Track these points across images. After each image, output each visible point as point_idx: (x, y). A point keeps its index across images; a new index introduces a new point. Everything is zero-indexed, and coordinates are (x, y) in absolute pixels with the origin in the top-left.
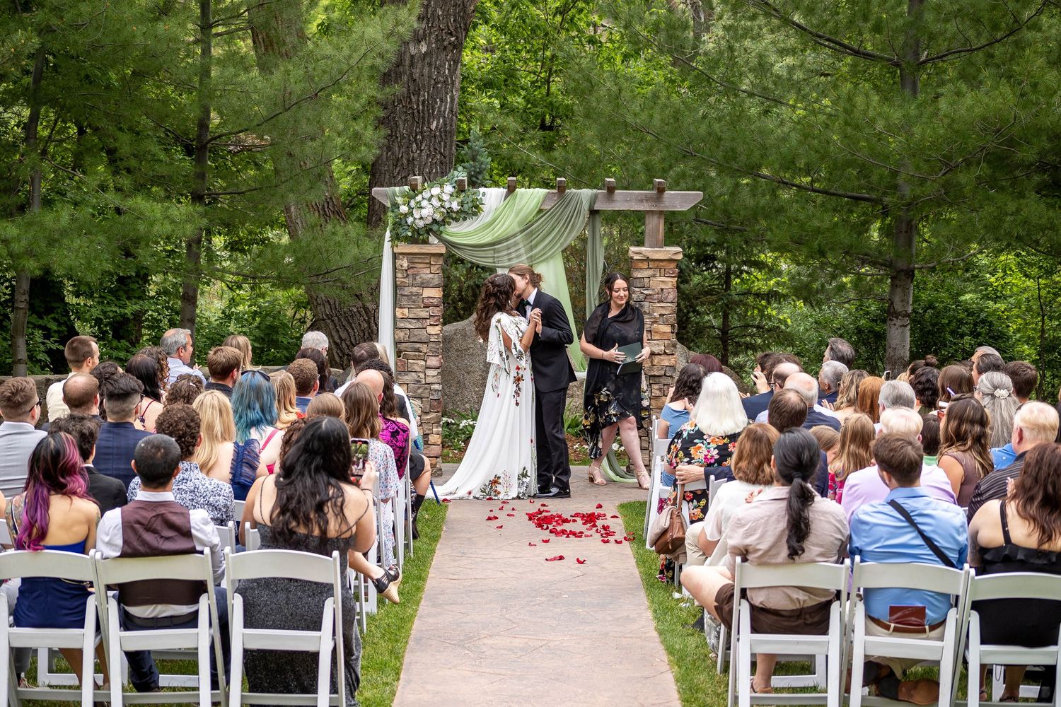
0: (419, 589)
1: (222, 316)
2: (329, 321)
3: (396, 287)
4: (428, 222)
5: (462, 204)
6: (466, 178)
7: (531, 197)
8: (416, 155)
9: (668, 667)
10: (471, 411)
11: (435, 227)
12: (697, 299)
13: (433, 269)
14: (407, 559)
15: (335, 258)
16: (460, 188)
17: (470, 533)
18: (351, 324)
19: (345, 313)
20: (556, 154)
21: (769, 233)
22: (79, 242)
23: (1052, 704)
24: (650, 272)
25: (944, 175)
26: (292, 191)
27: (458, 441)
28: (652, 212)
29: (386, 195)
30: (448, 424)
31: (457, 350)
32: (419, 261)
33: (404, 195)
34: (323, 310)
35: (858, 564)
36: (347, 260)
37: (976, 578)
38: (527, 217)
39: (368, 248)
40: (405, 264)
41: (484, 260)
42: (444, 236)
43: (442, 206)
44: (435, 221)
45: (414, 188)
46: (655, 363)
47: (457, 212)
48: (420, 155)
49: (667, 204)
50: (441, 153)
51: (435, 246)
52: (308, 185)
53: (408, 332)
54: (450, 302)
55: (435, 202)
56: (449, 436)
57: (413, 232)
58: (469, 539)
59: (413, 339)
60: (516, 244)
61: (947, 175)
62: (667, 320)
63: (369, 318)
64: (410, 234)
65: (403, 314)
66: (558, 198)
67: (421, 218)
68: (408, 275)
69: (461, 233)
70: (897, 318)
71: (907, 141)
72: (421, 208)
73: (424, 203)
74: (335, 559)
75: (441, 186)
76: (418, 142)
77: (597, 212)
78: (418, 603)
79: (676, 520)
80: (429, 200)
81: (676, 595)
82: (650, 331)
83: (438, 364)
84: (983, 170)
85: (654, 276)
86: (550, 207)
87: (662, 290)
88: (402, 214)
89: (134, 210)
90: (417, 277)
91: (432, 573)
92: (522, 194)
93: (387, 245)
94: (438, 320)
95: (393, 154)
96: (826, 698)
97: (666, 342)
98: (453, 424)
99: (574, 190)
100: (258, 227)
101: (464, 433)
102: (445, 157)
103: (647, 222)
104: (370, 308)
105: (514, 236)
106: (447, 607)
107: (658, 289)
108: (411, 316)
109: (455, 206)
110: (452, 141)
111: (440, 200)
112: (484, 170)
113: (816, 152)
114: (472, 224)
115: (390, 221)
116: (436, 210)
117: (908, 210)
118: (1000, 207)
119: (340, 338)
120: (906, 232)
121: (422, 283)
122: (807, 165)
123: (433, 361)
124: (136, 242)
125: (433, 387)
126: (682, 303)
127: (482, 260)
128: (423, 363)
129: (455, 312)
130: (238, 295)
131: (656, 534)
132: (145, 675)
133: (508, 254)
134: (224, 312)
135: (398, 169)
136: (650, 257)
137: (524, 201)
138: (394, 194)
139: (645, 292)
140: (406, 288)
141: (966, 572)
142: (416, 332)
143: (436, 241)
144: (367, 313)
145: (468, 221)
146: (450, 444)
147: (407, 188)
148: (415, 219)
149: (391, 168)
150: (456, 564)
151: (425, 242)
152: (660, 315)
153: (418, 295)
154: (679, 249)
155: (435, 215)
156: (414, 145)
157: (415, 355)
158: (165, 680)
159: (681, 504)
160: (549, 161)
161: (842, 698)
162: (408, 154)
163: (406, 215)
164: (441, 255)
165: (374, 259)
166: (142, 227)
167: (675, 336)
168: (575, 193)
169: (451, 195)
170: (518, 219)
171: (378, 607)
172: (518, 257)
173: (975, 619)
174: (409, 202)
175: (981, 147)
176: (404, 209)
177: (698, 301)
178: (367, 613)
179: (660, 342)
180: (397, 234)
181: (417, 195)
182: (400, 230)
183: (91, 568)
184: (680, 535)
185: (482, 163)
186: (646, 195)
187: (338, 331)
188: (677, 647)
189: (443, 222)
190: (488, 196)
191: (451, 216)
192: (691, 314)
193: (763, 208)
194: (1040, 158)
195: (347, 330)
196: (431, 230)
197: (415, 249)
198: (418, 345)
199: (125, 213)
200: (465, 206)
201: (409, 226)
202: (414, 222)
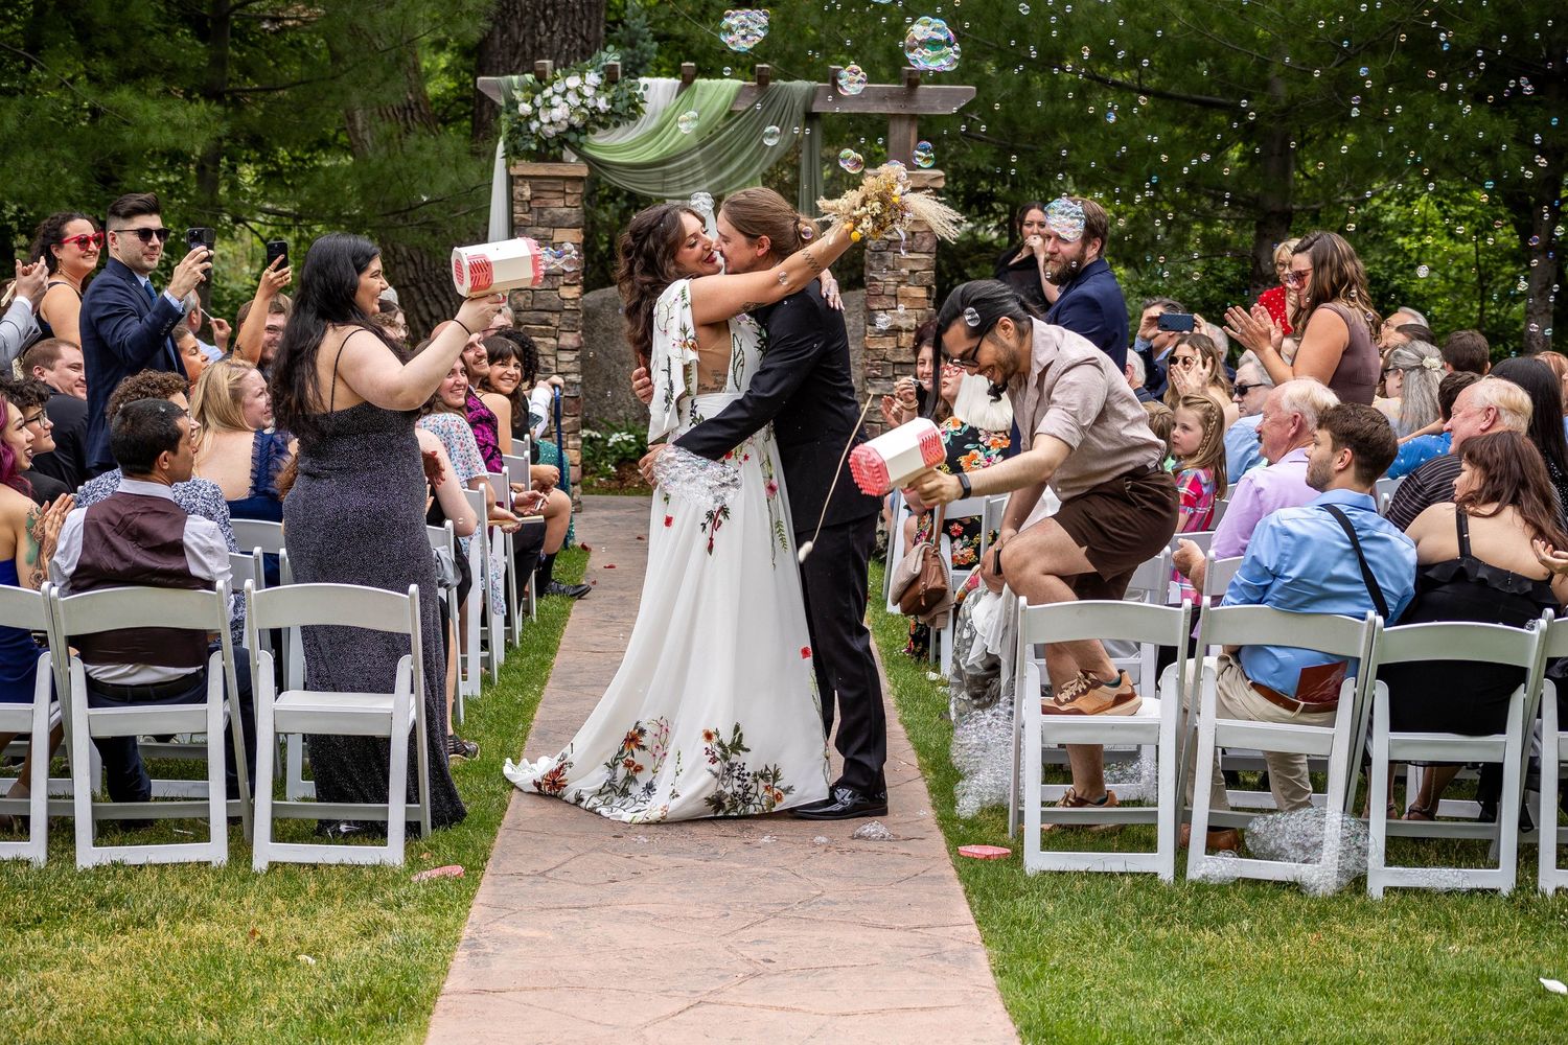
0: (545, 665)
2: (413, 289)
3: (513, 226)
4: (561, 129)
5: (612, 101)
6: (619, 63)
7: (719, 92)
8: (544, 39)
9: (919, 773)
10: (626, 420)
11: (572, 137)
13: (570, 200)
14: (527, 624)
15: (421, 185)
16: (610, 78)
17: (622, 589)
18: (446, 294)
19: (437, 276)
21: (1074, 153)
22: (33, 158)
23: (1496, 824)
25: (1338, 66)
26: (356, 84)
27: (606, 464)
28: (901, 117)
29: (498, 88)
30: (591, 440)
31: (606, 330)
32: (548, 188)
33: (525, 87)
34: (404, 272)
35: (1206, 608)
36: (445, 188)
38: (712, 122)
39: (472, 173)
40: (527, 193)
42: (587, 150)
43: (583, 105)
44: (572, 128)
45: (540, 77)
46: (902, 344)
47: (606, 114)
48: (551, 39)
49: (922, 104)
50: (582, 37)
51: (572, 165)
52: (381, 74)
53: (530, 295)
54: (595, 259)
55: (573, 99)
56: (594, 457)
57: (538, 145)
58: (621, 598)
59: (538, 306)
60: (693, 164)
61: (1342, 67)
62: (921, 279)
64: (534, 147)
66: (759, 93)
67: (551, 123)
68: (531, 209)
69: (612, 146)
70: (1265, 284)
71: (1283, 13)
72: (552, 107)
73: (556, 100)
75: (582, 76)
76: (548, 18)
77: (817, 116)
78: (543, 683)
79: (932, 563)
80: (564, 95)
81: (932, 676)
82: (895, 296)
83: (575, 344)
84: (1397, 60)
86: (745, 108)
88: (522, 117)
89: (117, 110)
90: (545, 213)
91: (565, 641)
92: (704, 89)
93: (500, 164)
94: (576, 277)
95: (510, 37)
96: (1155, 814)
97: (919, 312)
98: (599, 439)
99: (781, 83)
100: (306, 151)
101: (615, 453)
102: (588, 43)
103: (891, 131)
105: (690, 152)
106: (586, 690)
109: (602, 104)
110: (598, 19)
111: (581, 95)
112: (648, 61)
113: (1146, 29)
114: (627, 132)
115: (504, 127)
116: (574, 110)
117: (1283, 120)
118: (1421, 114)
119: (430, 314)
120: (1280, 155)
121: (553, 222)
122: (1133, 53)
123: (569, 340)
124: (121, 160)
126: (944, 263)
127: (646, 187)
128: (553, 341)
129: (601, 275)
131: (902, 584)
132: (129, 778)
133: (681, 179)
135: (518, 60)
137: (706, 99)
138: (511, 86)
139: (888, 237)
140: (528, 229)
142: (543, 296)
143: (574, 159)
145: (622, 128)
146: (594, 468)
147: (529, 77)
148: (542, 124)
149: (507, 59)
150: (600, 631)
151: (558, 159)
152: (911, 272)
153: (546, 238)
154: (940, 173)
155: (573, 118)
156: (542, 24)
157: (541, 330)
159: (938, 539)
161: (1181, 813)
162: (533, 37)
163: (528, 118)
164: (580, 179)
165: (480, 189)
166: (129, 136)
167: (932, 304)
168: (783, 87)
169: (597, 88)
170: (697, 126)
171: (483, 689)
172: (695, 183)
173: (1381, 693)
174: (533, 99)
175: (1394, 23)
176: (525, 108)
177: (968, 261)
178: (466, 698)
179: (910, 312)
180: (515, 147)
181: (545, 88)
182: (519, 141)
183: (44, 610)
184: (938, 583)
185: (644, 51)
186: (890, 89)
187: (426, 304)
188: (933, 746)
189: (584, 130)
190: (652, 90)
191: (596, 121)
193: (1066, 117)
195: (440, 303)
196: (566, 141)
197: (542, 169)
198: (546, 315)
199: (103, 114)
200: (618, 104)
201: (532, 134)
202: (539, 129)
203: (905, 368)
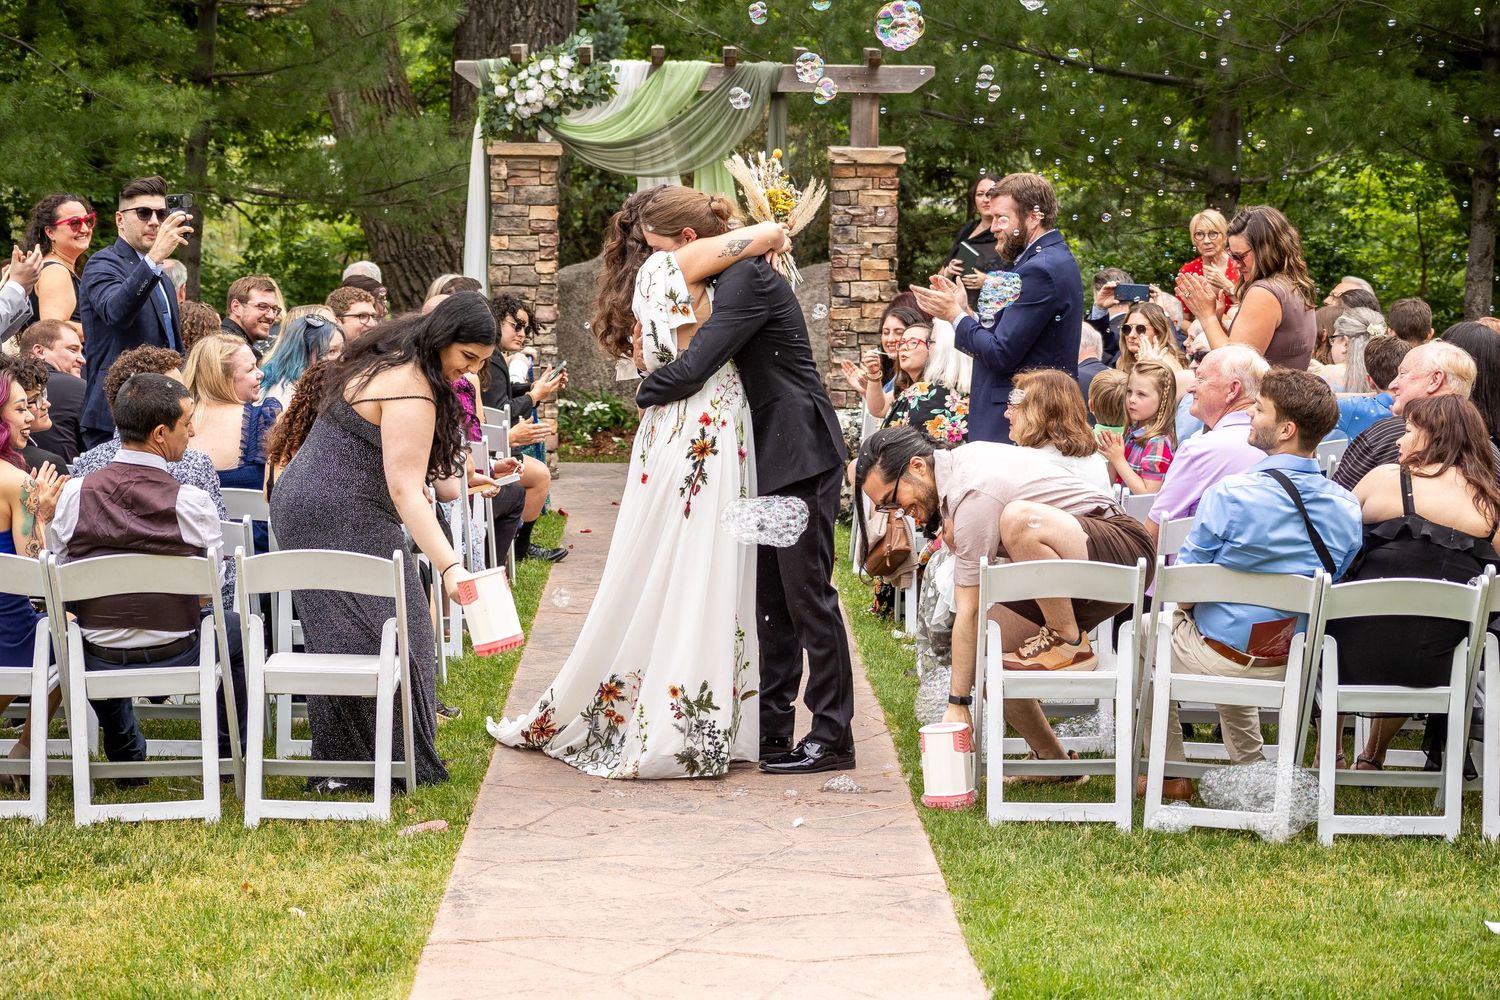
1: (243, 261)
2: (394, 265)
3: (490, 204)
4: (536, 111)
5: (585, 83)
6: (591, 46)
7: (688, 73)
8: (519, 24)
9: (885, 728)
10: (601, 390)
11: (547, 118)
12: (927, 230)
13: (545, 178)
15: (402, 165)
16: (583, 60)
18: (426, 269)
19: (418, 253)
20: (722, 16)
21: (1030, 129)
22: (28, 142)
23: (1441, 773)
24: (858, 183)
25: (1283, 44)
26: (339, 68)
27: (582, 433)
28: (863, 96)
29: (475, 71)
31: (581, 303)
32: (524, 166)
33: (502, 71)
34: (386, 249)
36: (421, 168)
37: (1333, 586)
38: (679, 103)
39: (450, 153)
40: (504, 171)
41: (620, 166)
42: (560, 130)
43: (557, 87)
44: (546, 109)
45: (516, 61)
46: (865, 315)
47: (579, 96)
48: (525, 24)
49: (883, 83)
50: (555, 21)
51: (547, 145)
52: (362, 59)
53: (507, 270)
54: (570, 235)
55: (547, 81)
56: (570, 426)
57: (514, 125)
59: (515, 281)
60: (663, 143)
61: (1287, 45)
62: (884, 252)
63: (453, 260)
64: (510, 127)
65: (501, 244)
66: (725, 74)
67: (527, 104)
68: (507, 187)
69: (585, 125)
72: (527, 89)
73: (531, 82)
74: (397, 562)
75: (556, 57)
76: (522, 4)
77: (782, 95)
80: (538, 77)
81: (897, 634)
82: (859, 268)
83: (551, 317)
84: (1340, 37)
85: (864, 188)
86: (712, 88)
87: (876, 208)
88: (498, 98)
89: (109, 96)
90: (521, 191)
91: (543, 603)
92: (674, 70)
93: (477, 144)
94: (553, 252)
95: (486, 22)
96: (1113, 766)
97: (882, 284)
98: (574, 409)
99: (747, 64)
100: (291, 134)
101: (590, 421)
102: (561, 27)
103: (854, 110)
104: (455, 246)
105: (660, 131)
107: (869, 207)
108: (513, 247)
109: (576, 86)
110: (571, 4)
111: (555, 77)
112: (619, 44)
113: (1099, 10)
114: (600, 112)
115: (482, 108)
116: (548, 91)
117: (1231, 96)
118: (1363, 90)
119: (411, 289)
120: (1228, 130)
121: (529, 199)
122: (1086, 32)
123: (545, 313)
124: (112, 143)
125: (544, 350)
126: (905, 237)
127: (618, 165)
129: (577, 250)
130: (262, 231)
132: (125, 739)
133: (651, 158)
134: (246, 257)
135: (494, 44)
136: (860, 161)
137: (675, 80)
138: (487, 69)
139: (852, 211)
140: (505, 207)
141: (1319, 580)
142: (520, 271)
143: (549, 138)
144: (449, 254)
145: (595, 109)
146: (570, 437)
147: (505, 60)
148: (518, 105)
149: (484, 43)
150: (579, 593)
151: (533, 139)
152: (874, 245)
153: (522, 215)
154: (901, 149)
155: (547, 100)
156: (517, 9)
158: (153, 747)
160: (712, 27)
161: (1137, 764)
162: (509, 22)
163: (504, 100)
164: (555, 158)
165: (459, 169)
166: (121, 120)
167: (894, 276)
168: (749, 69)
169: (570, 71)
170: (665, 107)
171: (464, 650)
172: (665, 161)
173: (1330, 647)
174: (509, 81)
176: (501, 91)
177: (928, 234)
178: (449, 659)
179: (874, 284)
180: (492, 128)
181: (520, 70)
182: (496, 122)
183: (41, 576)
184: (902, 545)
185: (615, 34)
186: (852, 70)
187: (407, 279)
188: (899, 701)
189: (559, 110)
190: (623, 72)
191: (570, 102)
192: (917, 254)
193: (1022, 94)
194: (1422, 20)
195: (421, 278)
196: (541, 121)
197: (518, 149)
199: (95, 99)
200: (591, 86)
201: (508, 115)
202: (515, 110)
203: (869, 338)
